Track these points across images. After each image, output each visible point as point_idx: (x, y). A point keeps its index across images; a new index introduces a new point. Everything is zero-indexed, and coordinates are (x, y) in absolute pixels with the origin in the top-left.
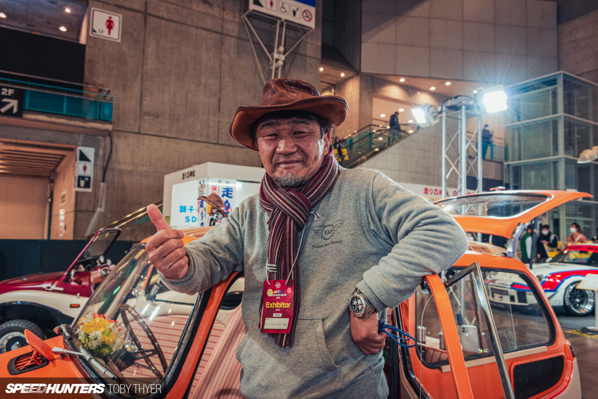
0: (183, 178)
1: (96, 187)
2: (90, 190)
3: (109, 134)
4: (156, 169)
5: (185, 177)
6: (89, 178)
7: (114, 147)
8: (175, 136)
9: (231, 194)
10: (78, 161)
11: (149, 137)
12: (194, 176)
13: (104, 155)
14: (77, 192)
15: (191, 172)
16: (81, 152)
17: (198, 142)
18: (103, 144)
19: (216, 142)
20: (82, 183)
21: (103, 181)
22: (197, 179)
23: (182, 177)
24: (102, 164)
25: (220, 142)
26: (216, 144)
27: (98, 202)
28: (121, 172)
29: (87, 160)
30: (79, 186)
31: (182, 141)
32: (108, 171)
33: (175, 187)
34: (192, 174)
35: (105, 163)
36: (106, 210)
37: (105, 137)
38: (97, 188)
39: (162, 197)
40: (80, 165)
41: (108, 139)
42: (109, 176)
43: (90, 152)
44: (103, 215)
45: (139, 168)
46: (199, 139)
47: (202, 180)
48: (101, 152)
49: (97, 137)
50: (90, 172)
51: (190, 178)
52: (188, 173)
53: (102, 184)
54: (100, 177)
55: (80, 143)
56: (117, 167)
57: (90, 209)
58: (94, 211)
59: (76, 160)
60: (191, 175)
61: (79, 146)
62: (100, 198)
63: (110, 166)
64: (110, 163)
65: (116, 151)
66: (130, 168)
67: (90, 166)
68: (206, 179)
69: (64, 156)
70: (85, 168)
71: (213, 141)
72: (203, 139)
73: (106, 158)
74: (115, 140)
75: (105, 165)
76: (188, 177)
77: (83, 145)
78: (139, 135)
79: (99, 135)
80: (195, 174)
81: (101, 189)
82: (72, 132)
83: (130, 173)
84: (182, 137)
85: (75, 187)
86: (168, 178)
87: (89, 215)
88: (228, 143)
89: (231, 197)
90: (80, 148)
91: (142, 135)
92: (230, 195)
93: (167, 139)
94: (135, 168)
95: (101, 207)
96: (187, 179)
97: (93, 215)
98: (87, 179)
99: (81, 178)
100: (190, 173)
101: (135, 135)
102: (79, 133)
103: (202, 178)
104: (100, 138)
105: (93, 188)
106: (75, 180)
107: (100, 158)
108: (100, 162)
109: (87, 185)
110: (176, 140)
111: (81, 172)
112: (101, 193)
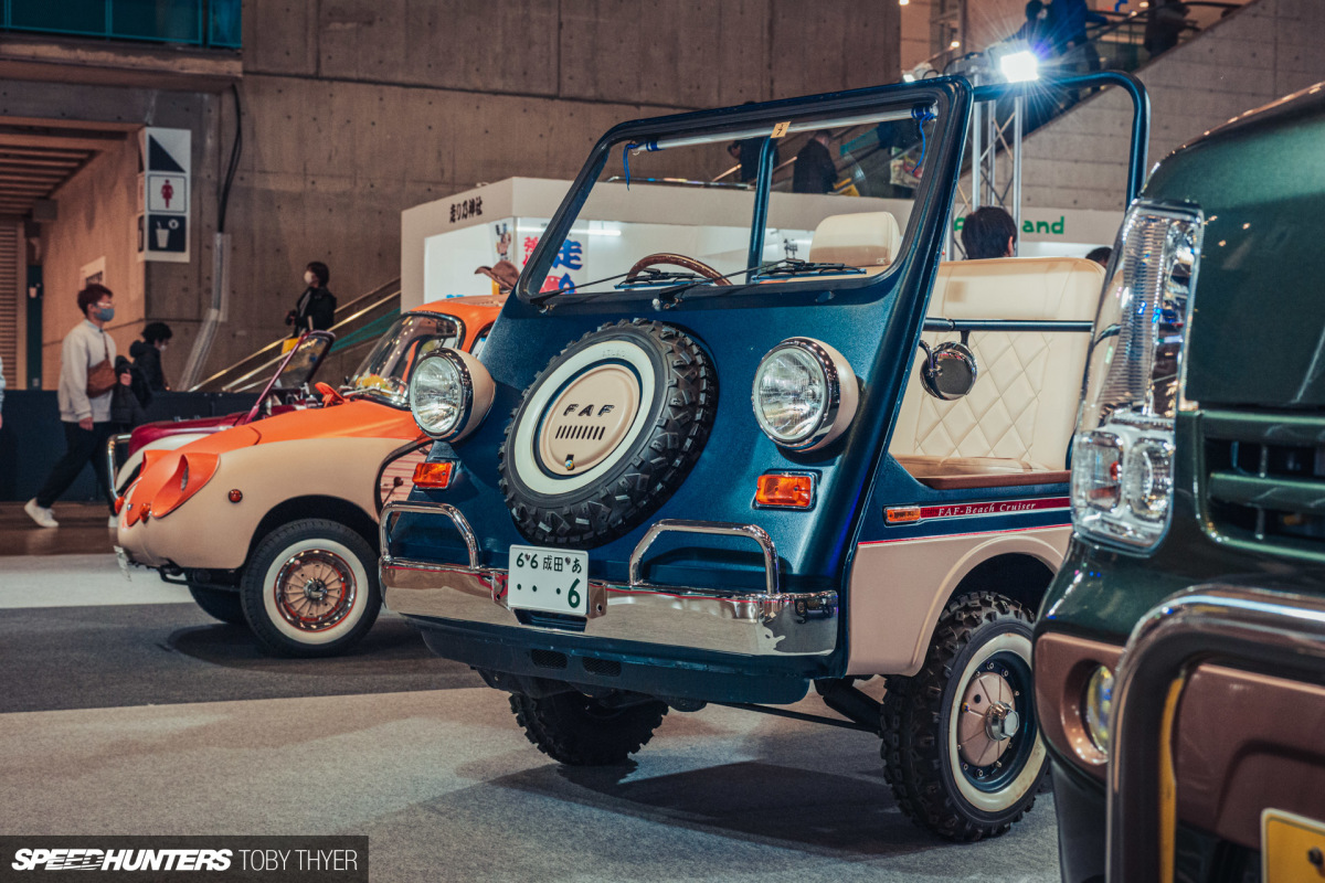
0: (453, 220)
1: (202, 249)
2: (184, 257)
3: (232, 86)
4: (372, 186)
5: (456, 217)
6: (182, 220)
7: (244, 122)
8: (427, 81)
9: (578, 259)
10: (147, 172)
11: (351, 86)
12: (480, 213)
13: (220, 149)
14: (148, 264)
15: (472, 202)
16: (153, 143)
17: (496, 93)
18: (214, 115)
19: (551, 91)
20: (163, 236)
21: (221, 229)
22: (488, 221)
23: (449, 216)
24: (214, 178)
25: (566, 92)
26: (552, 97)
27: (209, 291)
28: (270, 199)
29: (172, 166)
30: (154, 246)
31: (447, 93)
32: (232, 199)
33: (432, 244)
34: (474, 208)
35: (224, 175)
36: (231, 315)
37: (219, 94)
38: (205, 250)
39: (398, 271)
40: (154, 182)
41: (228, 100)
42: (235, 214)
43: (178, 142)
44: (225, 331)
45: (322, 186)
46: (498, 84)
47: (500, 223)
48: (210, 142)
49: (198, 95)
50: (181, 203)
51: (470, 219)
52: (465, 203)
53: (218, 239)
54: (211, 217)
55: (149, 118)
56: (258, 183)
57: (189, 313)
58: (199, 321)
59: (141, 169)
60: (472, 211)
61: (148, 125)
62: (214, 279)
63: (236, 182)
64: (238, 174)
65: (254, 134)
66: (295, 186)
67: (181, 185)
68: (509, 221)
69: (92, 154)
70: (167, 192)
71: (546, 91)
72: (511, 86)
73: (226, 158)
74: (249, 101)
75: (223, 182)
76: (465, 216)
77: (158, 124)
78: (317, 83)
79: (203, 91)
80: (482, 208)
81: (216, 253)
82: (125, 86)
83: (297, 200)
84: (449, 83)
85: (141, 250)
86: (411, 218)
87: (186, 332)
88: (590, 93)
89: (577, 267)
90: (149, 131)
91: (326, 83)
92: (574, 262)
93: (400, 90)
94: (309, 185)
95: (218, 307)
96: (462, 221)
97: (197, 332)
98: (174, 224)
99: (157, 221)
100: (468, 204)
101: (307, 83)
102: (145, 87)
103: (500, 219)
104: (206, 97)
105: (192, 252)
106: (141, 228)
107: (208, 160)
108: (208, 172)
109: (176, 243)
110: (430, 91)
111: (158, 204)
112: (216, 264)
